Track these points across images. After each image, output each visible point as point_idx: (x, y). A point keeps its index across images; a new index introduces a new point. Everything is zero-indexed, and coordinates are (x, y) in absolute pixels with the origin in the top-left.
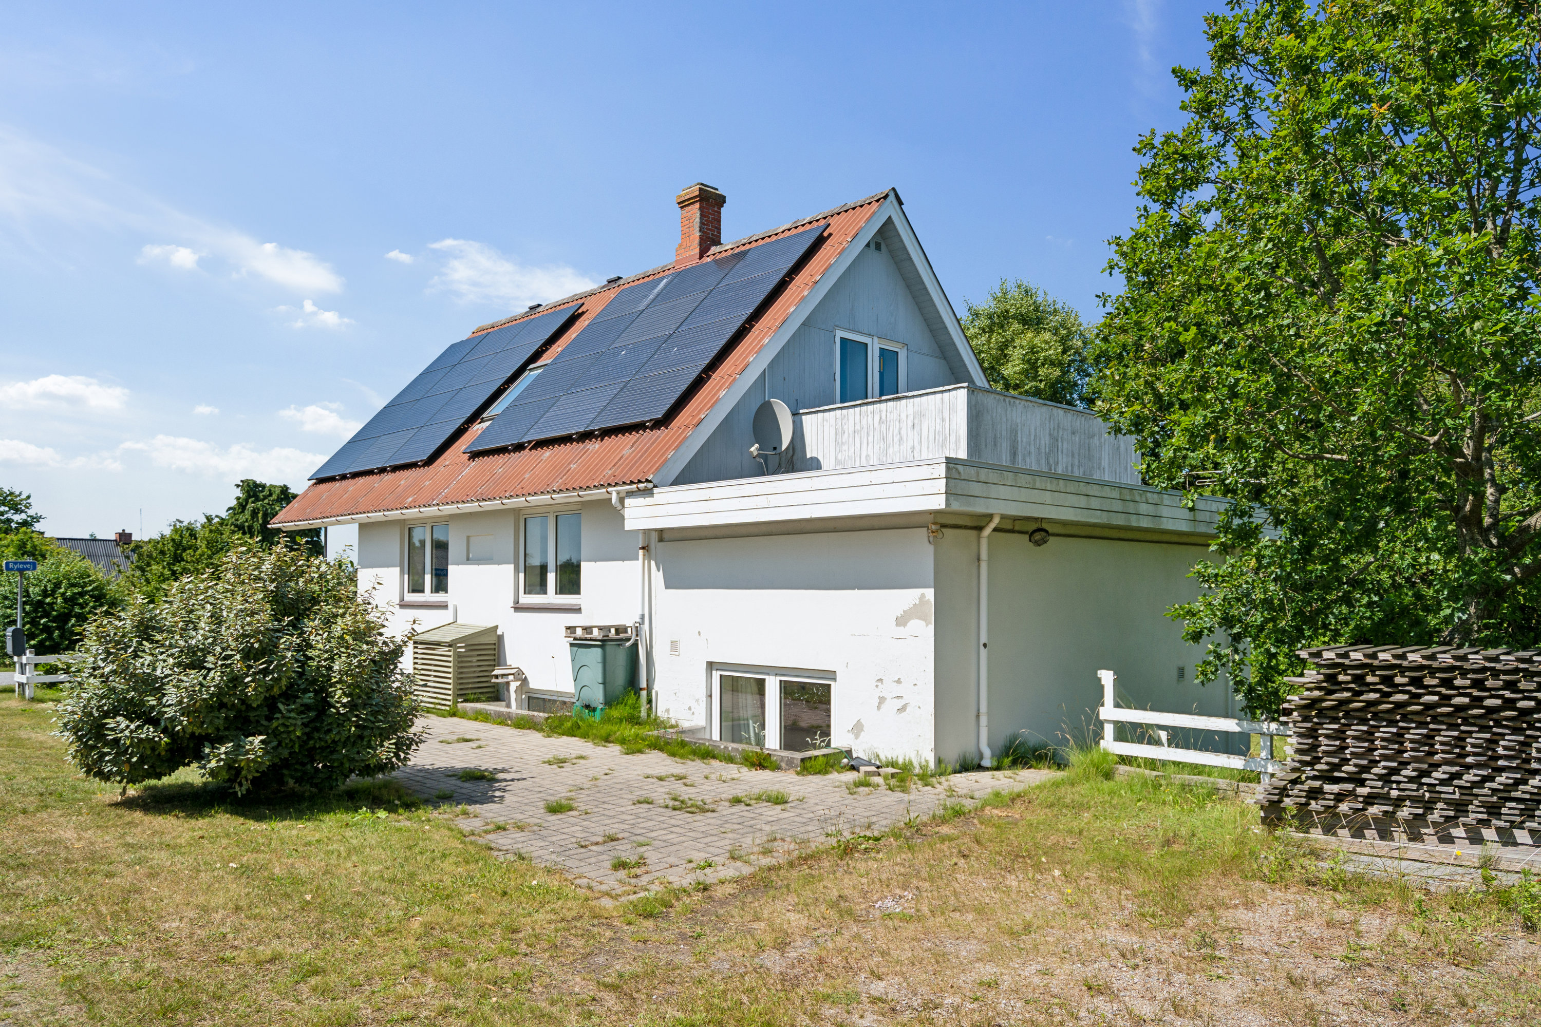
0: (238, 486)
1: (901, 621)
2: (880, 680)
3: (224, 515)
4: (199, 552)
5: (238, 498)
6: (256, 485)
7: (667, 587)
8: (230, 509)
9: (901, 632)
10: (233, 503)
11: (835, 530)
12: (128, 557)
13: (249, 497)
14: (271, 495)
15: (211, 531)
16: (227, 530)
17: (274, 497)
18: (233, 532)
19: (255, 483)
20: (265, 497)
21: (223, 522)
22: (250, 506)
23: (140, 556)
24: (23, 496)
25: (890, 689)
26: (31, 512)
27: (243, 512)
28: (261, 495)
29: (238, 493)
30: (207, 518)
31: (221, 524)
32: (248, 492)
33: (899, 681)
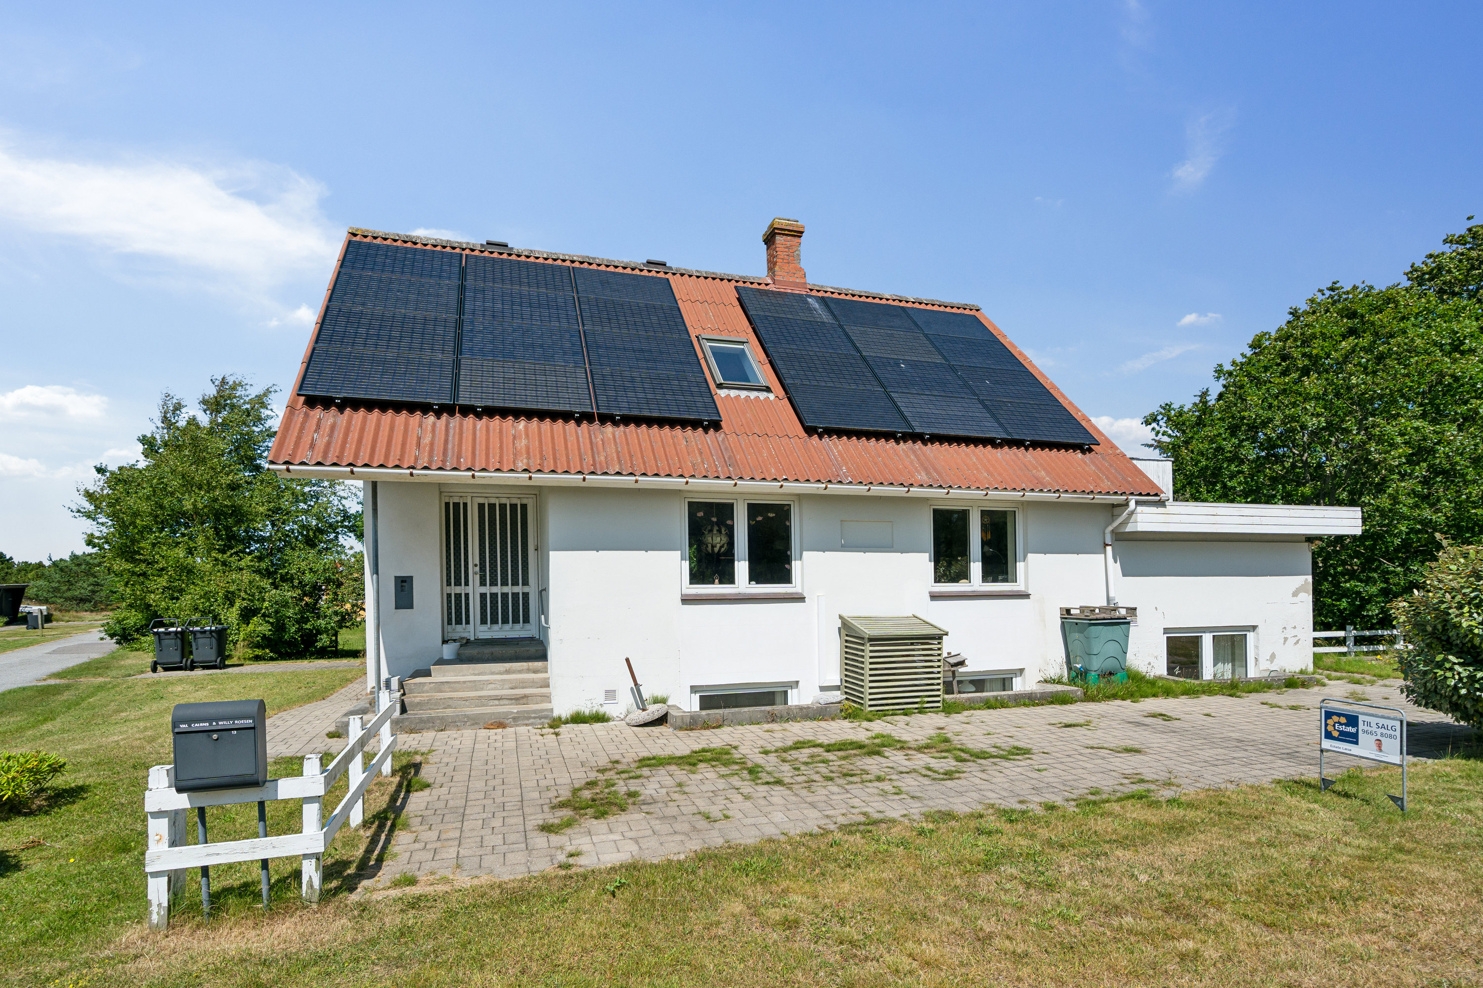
1: (1295, 594)
2: (1285, 628)
7: (1124, 575)
9: (1295, 599)
11: (1250, 541)
25: (1290, 633)
33: (1295, 627)
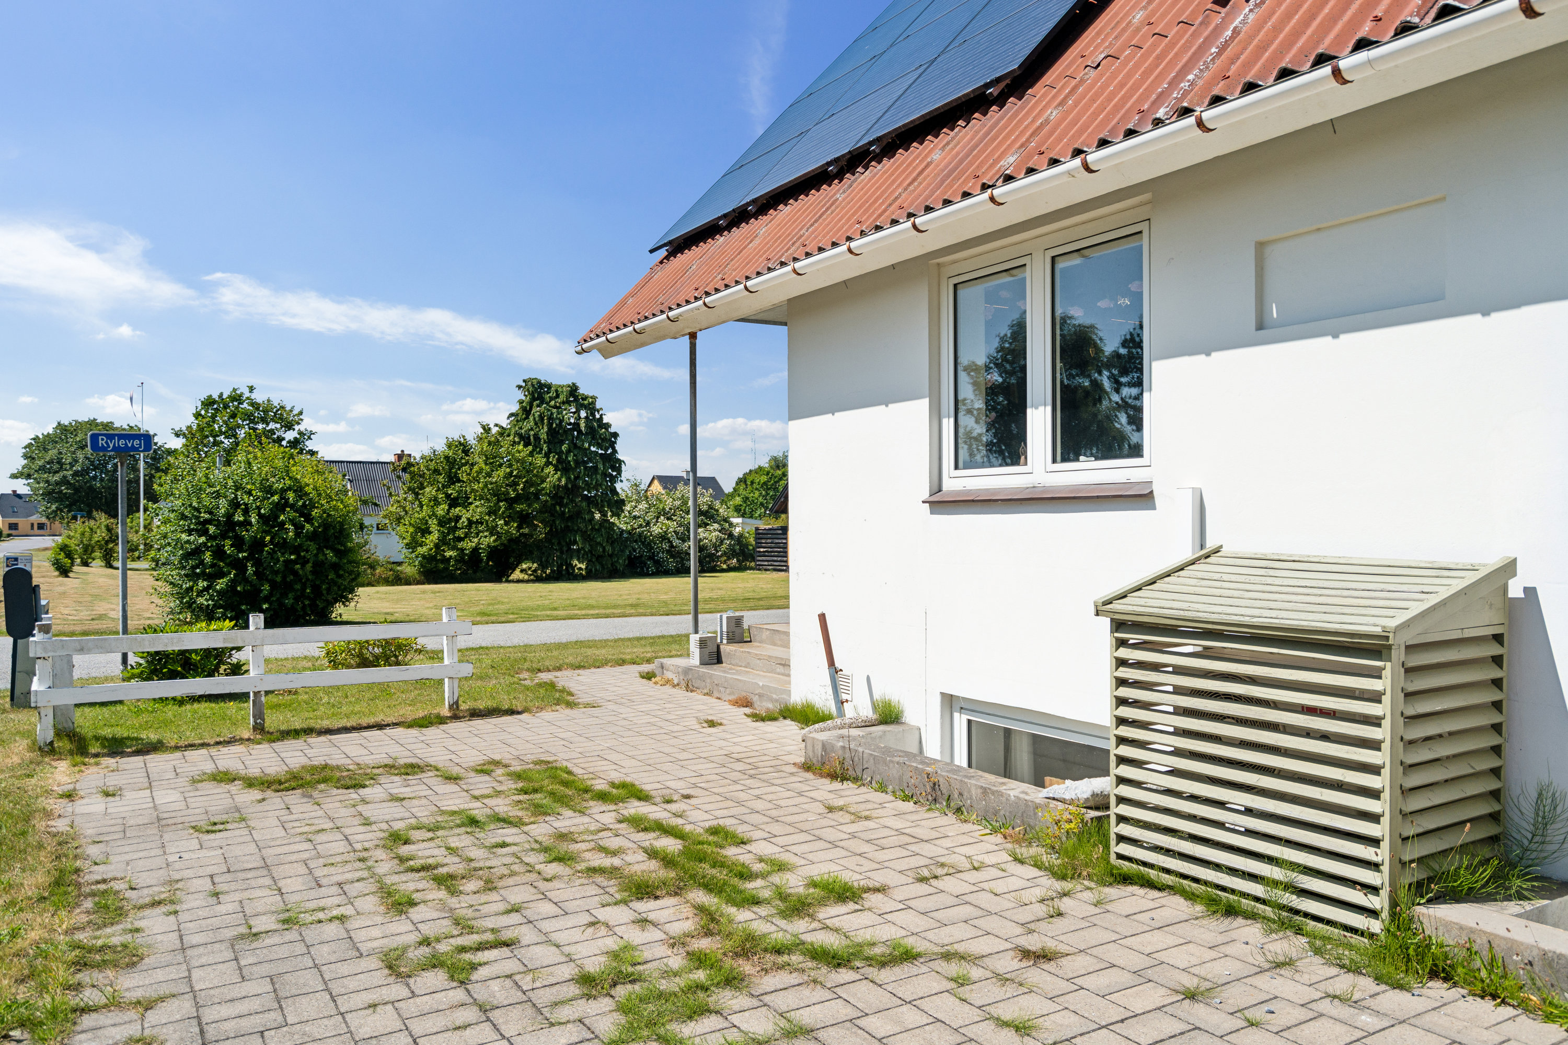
0: (519, 387)
3: (505, 423)
4: (476, 468)
5: (521, 402)
6: (541, 385)
8: (512, 415)
10: (515, 408)
12: (399, 477)
13: (534, 399)
14: (558, 396)
15: (490, 443)
16: (506, 443)
17: (562, 398)
18: (514, 443)
19: (539, 382)
20: (551, 399)
21: (503, 432)
22: (536, 411)
23: (413, 476)
24: (295, 412)
26: (302, 427)
27: (527, 418)
28: (547, 397)
29: (520, 395)
30: (483, 427)
31: (501, 434)
32: (532, 394)
